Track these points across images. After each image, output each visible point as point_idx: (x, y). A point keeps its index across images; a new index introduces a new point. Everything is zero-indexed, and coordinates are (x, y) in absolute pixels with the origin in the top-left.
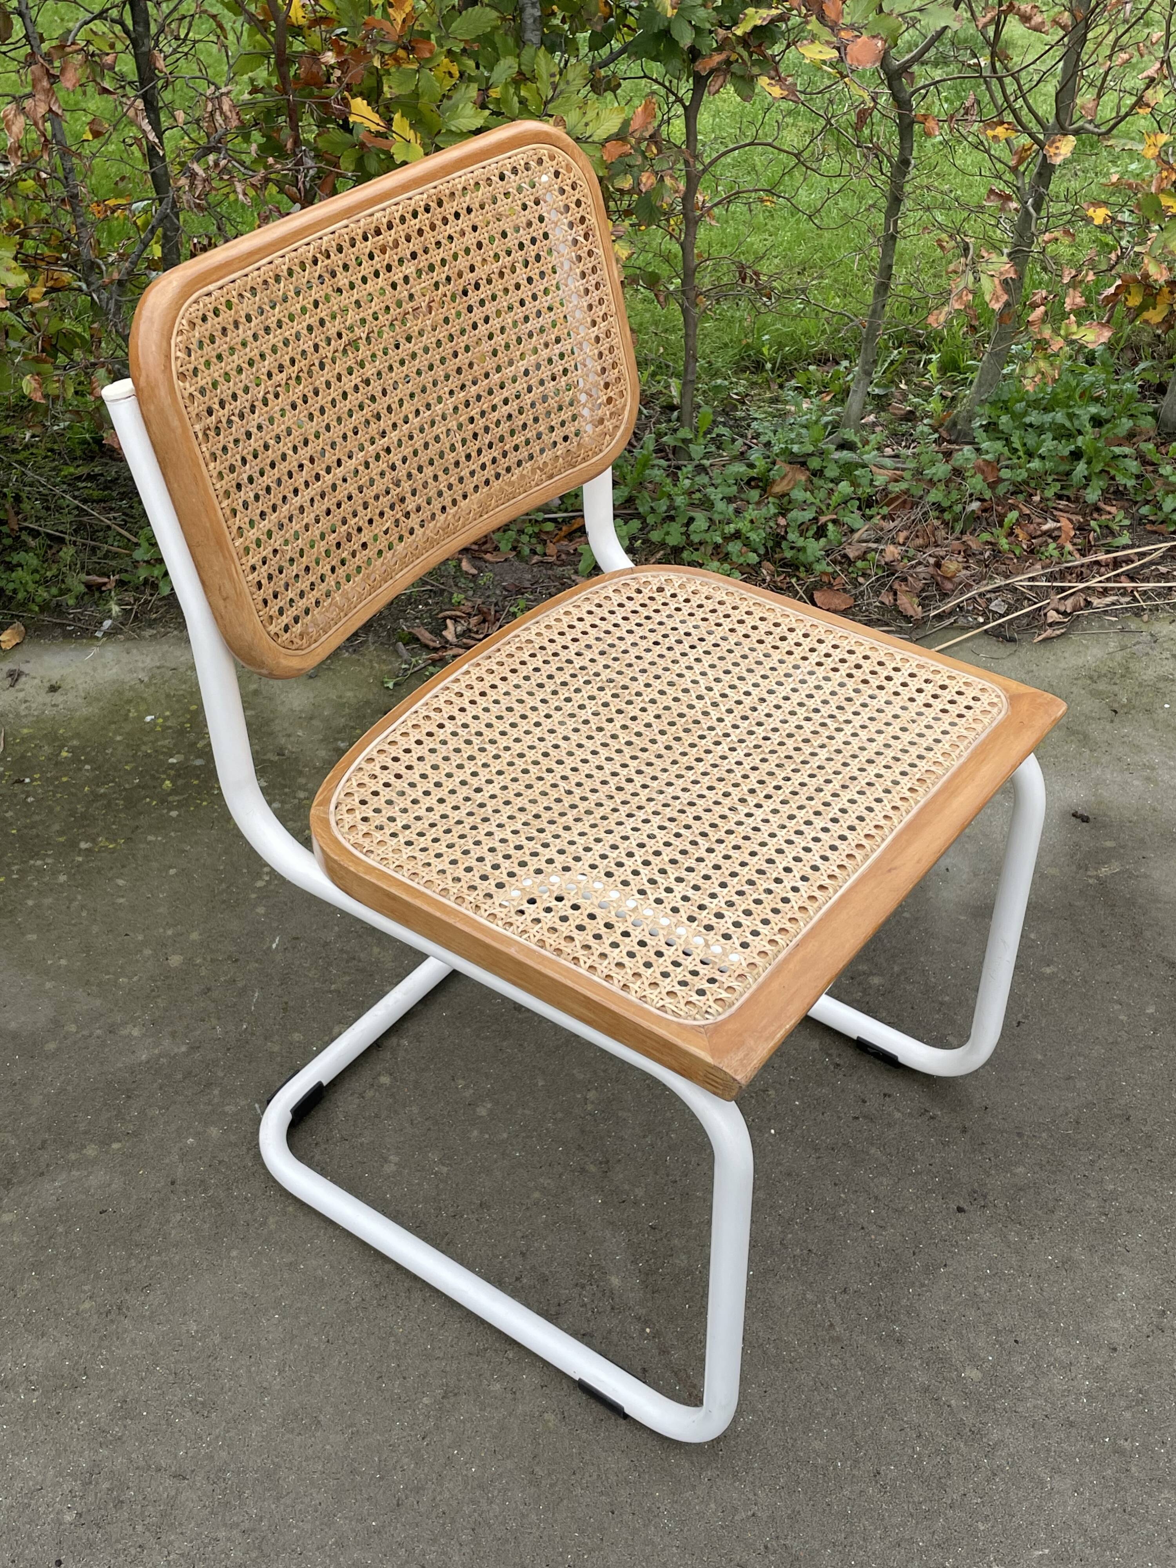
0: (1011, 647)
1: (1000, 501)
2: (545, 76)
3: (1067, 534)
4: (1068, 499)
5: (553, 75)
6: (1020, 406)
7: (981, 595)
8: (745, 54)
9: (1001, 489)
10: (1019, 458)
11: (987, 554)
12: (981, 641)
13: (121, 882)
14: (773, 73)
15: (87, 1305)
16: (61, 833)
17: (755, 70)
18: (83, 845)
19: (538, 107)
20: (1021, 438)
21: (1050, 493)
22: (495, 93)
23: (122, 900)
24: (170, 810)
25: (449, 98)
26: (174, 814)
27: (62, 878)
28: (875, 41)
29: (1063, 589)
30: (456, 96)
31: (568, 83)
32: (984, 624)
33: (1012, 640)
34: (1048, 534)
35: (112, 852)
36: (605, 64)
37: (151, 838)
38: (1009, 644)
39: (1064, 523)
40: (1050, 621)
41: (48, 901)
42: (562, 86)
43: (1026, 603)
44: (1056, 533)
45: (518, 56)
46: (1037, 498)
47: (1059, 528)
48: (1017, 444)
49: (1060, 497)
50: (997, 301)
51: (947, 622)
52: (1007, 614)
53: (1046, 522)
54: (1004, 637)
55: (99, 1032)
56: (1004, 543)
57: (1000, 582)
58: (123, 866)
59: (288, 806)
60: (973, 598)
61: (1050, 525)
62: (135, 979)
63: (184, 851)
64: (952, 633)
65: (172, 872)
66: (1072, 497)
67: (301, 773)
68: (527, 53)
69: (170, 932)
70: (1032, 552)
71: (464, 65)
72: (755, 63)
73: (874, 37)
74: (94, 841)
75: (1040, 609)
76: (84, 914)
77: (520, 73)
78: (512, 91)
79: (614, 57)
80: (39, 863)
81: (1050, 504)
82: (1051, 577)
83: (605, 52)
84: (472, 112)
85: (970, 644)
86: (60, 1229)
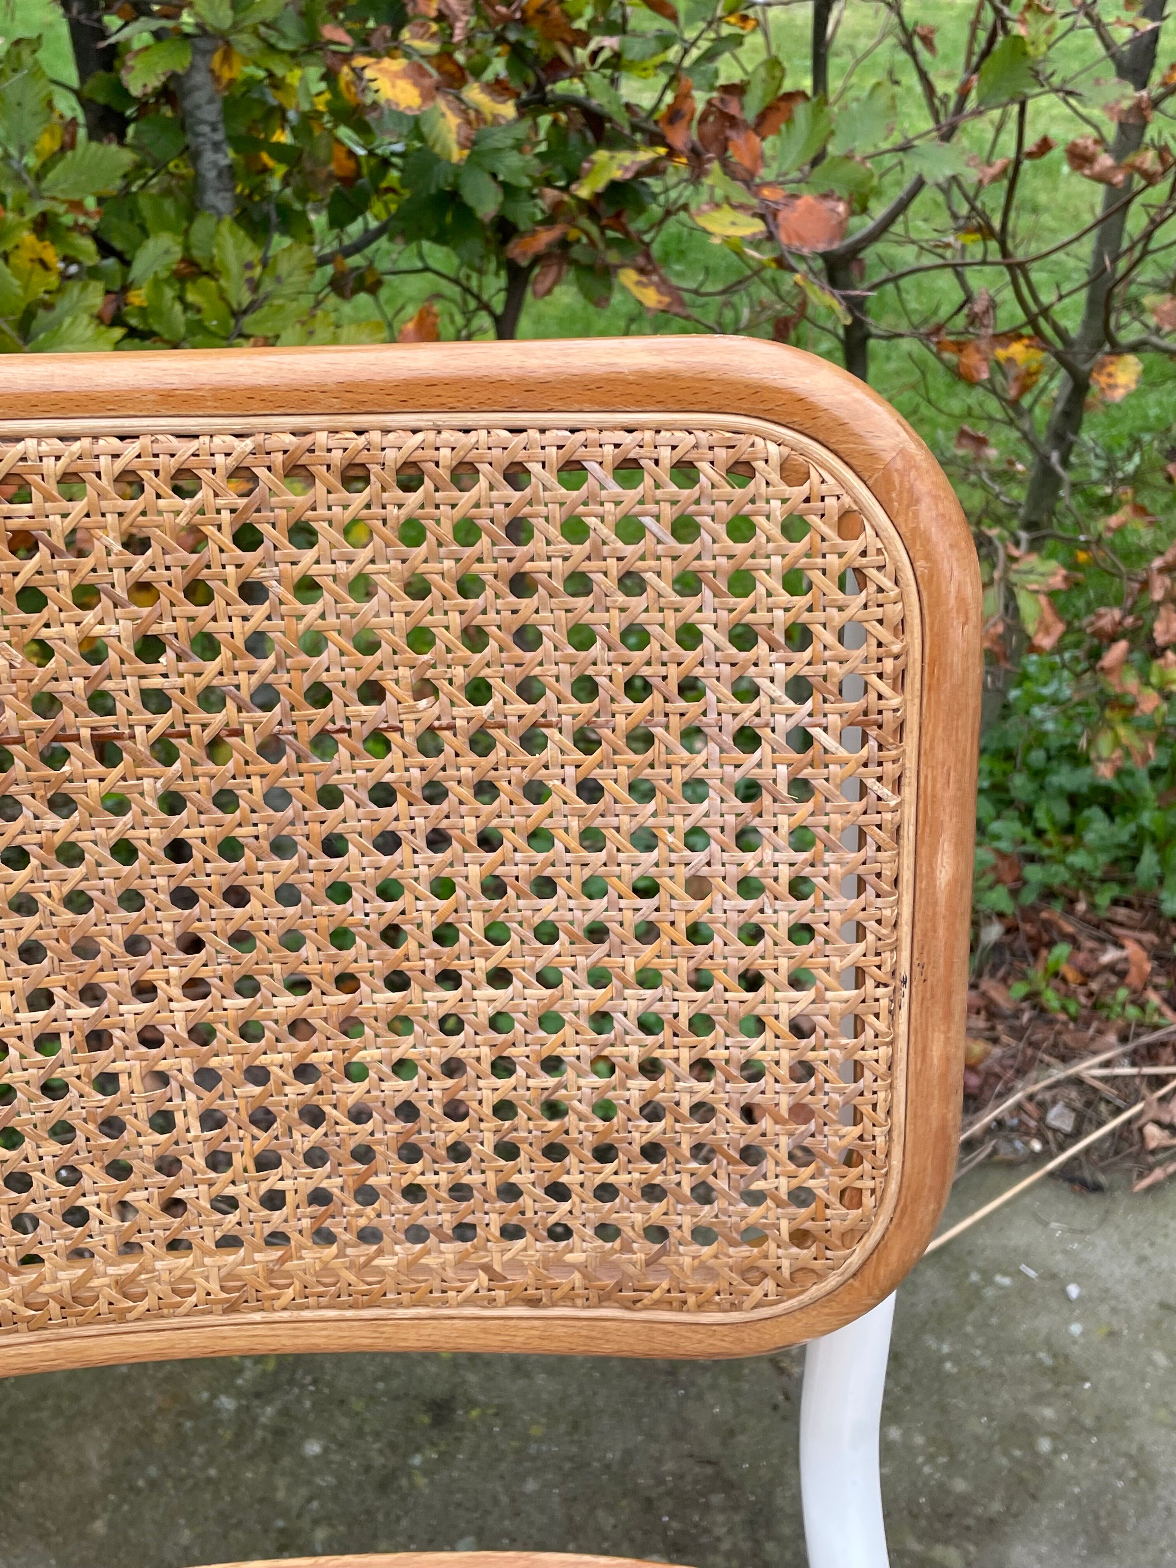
0: (1096, 1204)
1: (1029, 913)
2: (234, 267)
3: (1140, 968)
4: (1128, 904)
5: (249, 266)
6: (1037, 757)
7: (1031, 1098)
8: (594, 231)
9: (1029, 897)
10: (1049, 844)
11: (1026, 1017)
12: (1046, 1193)
14: (641, 261)
17: (613, 257)
19: (223, 324)
20: (1048, 811)
21: (1103, 899)
22: (138, 298)
25: (49, 307)
28: (830, 204)
29: (1159, 1081)
30: (63, 304)
31: (278, 280)
32: (1047, 1155)
33: (1097, 1188)
34: (1111, 968)
36: (357, 248)
38: (1093, 1197)
39: (1132, 949)
40: (1152, 1145)
42: (268, 285)
43: (1103, 1107)
44: (1120, 967)
45: (186, 233)
46: (1081, 907)
47: (1126, 960)
48: (1043, 822)
49: (1116, 902)
50: (1047, 632)
51: (982, 1154)
52: (1077, 1134)
53: (1104, 951)
54: (1084, 1184)
56: (1051, 999)
57: (1059, 1073)
60: (1019, 1107)
61: (1110, 955)
64: (995, 1177)
66: (1135, 901)
68: (201, 227)
70: (1095, 1007)
71: (72, 246)
72: (611, 243)
73: (826, 196)
75: (1129, 1122)
77: (188, 260)
78: (169, 293)
79: (370, 237)
81: (1103, 914)
82: (1135, 1058)
83: (355, 229)
84: (89, 332)
85: (1027, 1200)
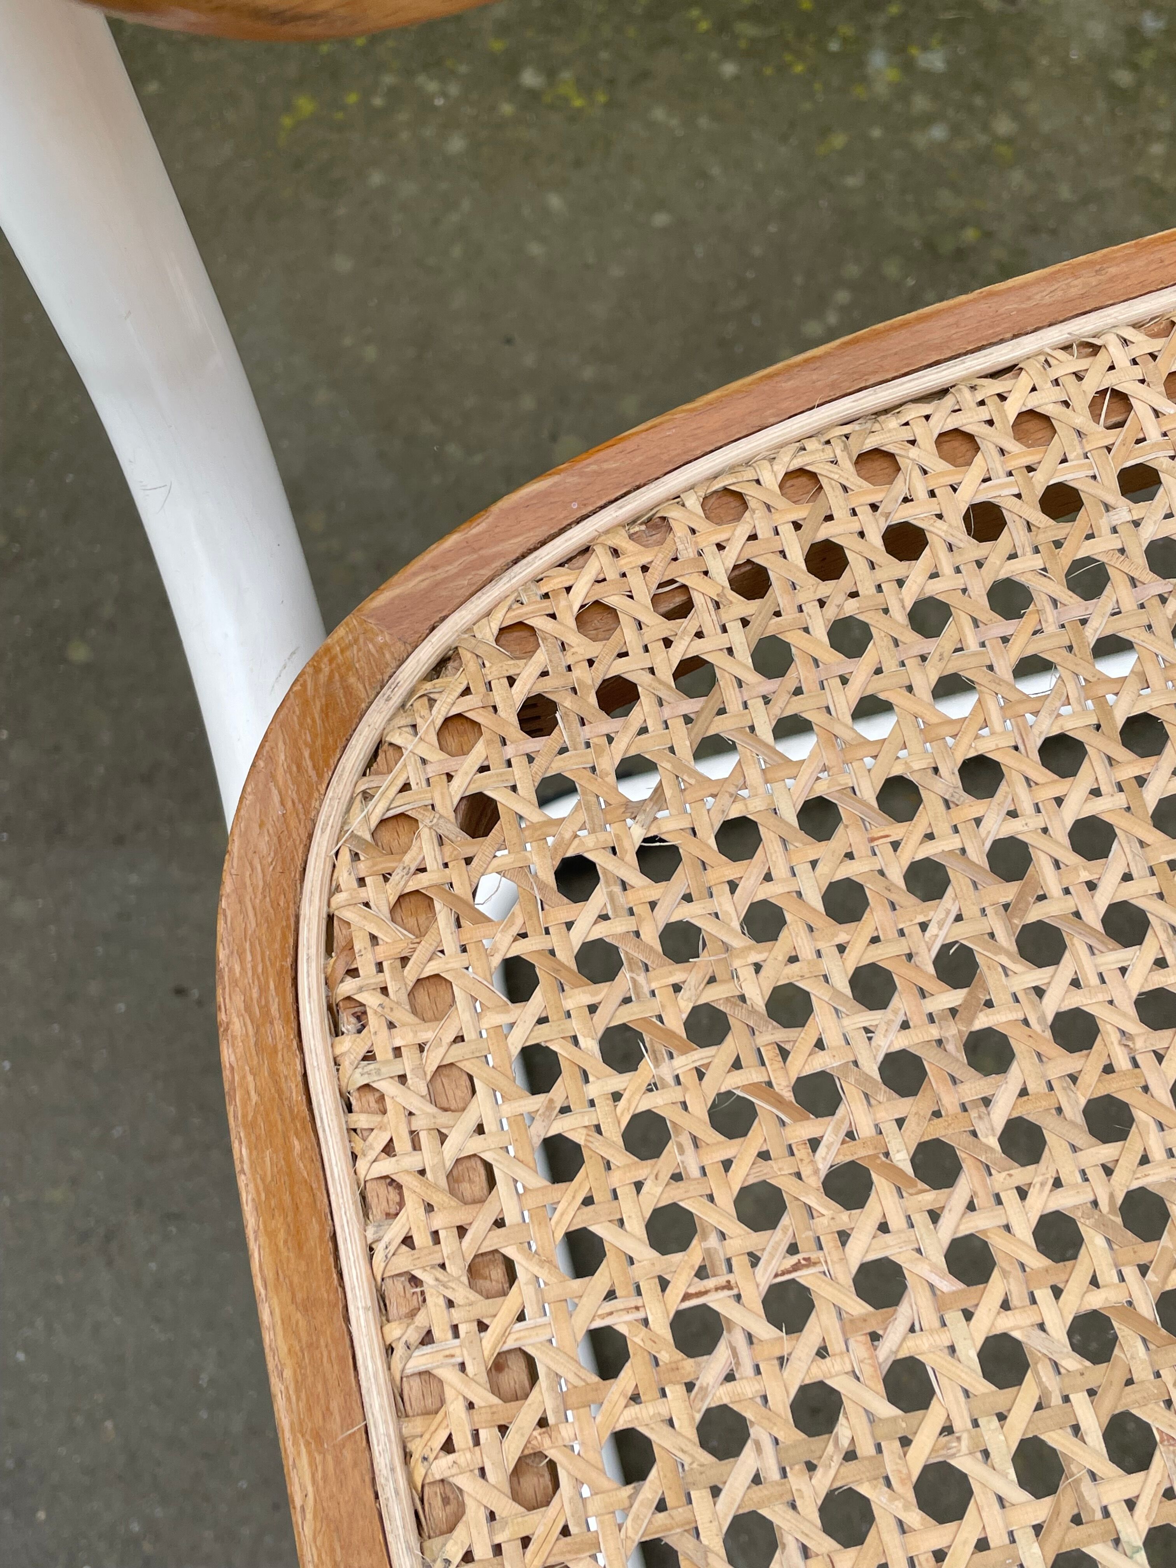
13: (555, 201)
15: (57, 1195)
16: (503, 29)
18: (530, 78)
23: (535, 249)
24: (727, 53)
26: (729, 69)
27: (456, 144)
35: (574, 117)
37: (659, 114)
41: (408, 189)
55: (357, 556)
58: (578, 164)
59: (961, 146)
62: (478, 459)
63: (704, 175)
65: (661, 219)
67: (1028, 64)
69: (588, 373)
74: (551, 74)
76: (457, 251)
80: (432, 86)
86: (94, 988)
